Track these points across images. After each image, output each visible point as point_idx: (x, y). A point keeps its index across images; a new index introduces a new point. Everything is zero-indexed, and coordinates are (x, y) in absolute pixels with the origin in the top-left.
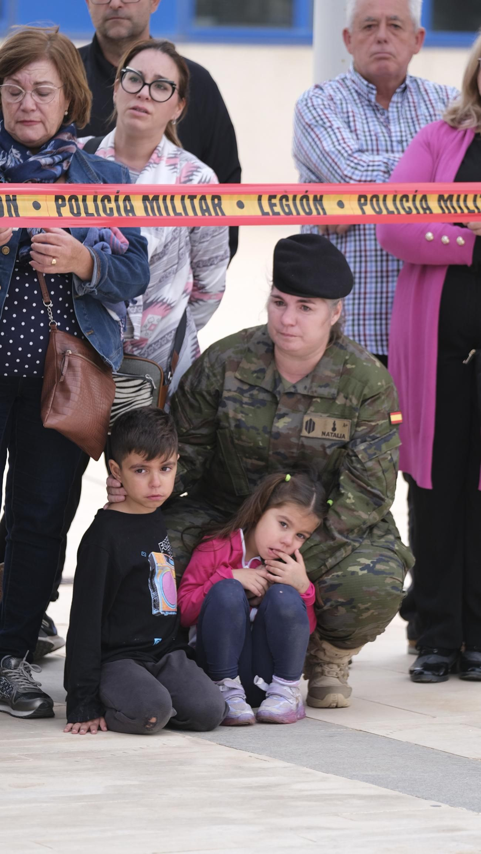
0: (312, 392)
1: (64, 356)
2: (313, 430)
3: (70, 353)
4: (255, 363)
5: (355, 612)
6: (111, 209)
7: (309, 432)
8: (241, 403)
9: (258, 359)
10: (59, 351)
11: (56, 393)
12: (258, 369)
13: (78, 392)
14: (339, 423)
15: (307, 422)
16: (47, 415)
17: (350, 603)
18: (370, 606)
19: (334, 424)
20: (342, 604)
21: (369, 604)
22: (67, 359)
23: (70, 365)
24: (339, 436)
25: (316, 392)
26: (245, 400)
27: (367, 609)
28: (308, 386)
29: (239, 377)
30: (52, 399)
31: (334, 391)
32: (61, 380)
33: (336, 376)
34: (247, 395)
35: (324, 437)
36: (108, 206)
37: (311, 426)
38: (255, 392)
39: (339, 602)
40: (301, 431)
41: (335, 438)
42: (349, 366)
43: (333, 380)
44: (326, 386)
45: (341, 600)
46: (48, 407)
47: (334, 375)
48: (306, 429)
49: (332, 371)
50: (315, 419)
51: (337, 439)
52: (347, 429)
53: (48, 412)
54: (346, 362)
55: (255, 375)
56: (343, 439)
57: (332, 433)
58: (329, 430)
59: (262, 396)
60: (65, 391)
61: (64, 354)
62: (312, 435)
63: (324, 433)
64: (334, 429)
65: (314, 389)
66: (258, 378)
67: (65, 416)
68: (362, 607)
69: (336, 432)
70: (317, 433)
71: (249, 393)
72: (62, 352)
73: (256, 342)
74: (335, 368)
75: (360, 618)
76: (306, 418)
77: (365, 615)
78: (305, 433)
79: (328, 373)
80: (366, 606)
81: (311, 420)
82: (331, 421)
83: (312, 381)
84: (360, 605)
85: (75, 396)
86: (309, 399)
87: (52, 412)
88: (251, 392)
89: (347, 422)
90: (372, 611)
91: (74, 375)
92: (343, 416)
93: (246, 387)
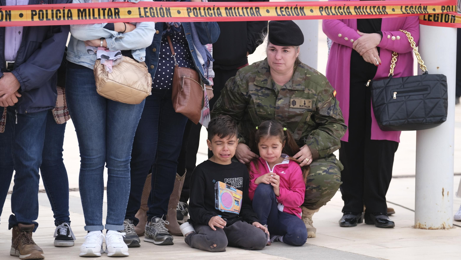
0: (294, 88)
1: (182, 79)
2: (295, 104)
3: (185, 77)
4: (262, 77)
5: (320, 191)
6: (211, 14)
7: (294, 106)
8: (258, 96)
9: (263, 75)
10: (179, 76)
11: (180, 96)
12: (264, 80)
13: (189, 95)
14: (307, 101)
15: (292, 101)
16: (177, 107)
17: (318, 188)
18: (327, 188)
19: (305, 102)
20: (315, 188)
21: (327, 187)
22: (184, 80)
23: (185, 83)
24: (307, 107)
25: (295, 88)
26: (260, 94)
27: (326, 190)
28: (291, 86)
29: (256, 84)
30: (178, 99)
31: (303, 87)
32: (182, 90)
33: (303, 80)
34: (260, 92)
35: (300, 107)
36: (210, 12)
37: (294, 103)
38: (263, 90)
39: (313, 187)
40: (290, 105)
41: (305, 108)
42: (308, 75)
43: (302, 82)
44: (299, 85)
45: (314, 186)
46: (176, 103)
47: (301, 80)
48: (292, 104)
49: (300, 78)
50: (296, 100)
51: (306, 108)
52: (311, 103)
53: (177, 105)
54: (306, 74)
55: (263, 82)
56: (309, 108)
57: (304, 106)
58: (303, 104)
59: (267, 92)
60: (184, 95)
61: (182, 78)
62: (295, 107)
63: (300, 106)
64: (305, 104)
65: (294, 87)
66: (264, 83)
67: (184, 107)
68: (324, 189)
69: (306, 105)
70: (297, 106)
71: (261, 91)
72: (181, 77)
73: (261, 68)
74: (302, 77)
75: (323, 194)
76: (292, 100)
77: (325, 193)
78: (292, 106)
79: (299, 79)
80: (325, 188)
81: (294, 100)
82: (303, 100)
83: (293, 83)
84: (323, 188)
85: (188, 97)
86: (292, 91)
87: (178, 105)
88: (262, 91)
89: (310, 100)
90: (328, 191)
91: (187, 88)
92: (308, 98)
93: (259, 88)
